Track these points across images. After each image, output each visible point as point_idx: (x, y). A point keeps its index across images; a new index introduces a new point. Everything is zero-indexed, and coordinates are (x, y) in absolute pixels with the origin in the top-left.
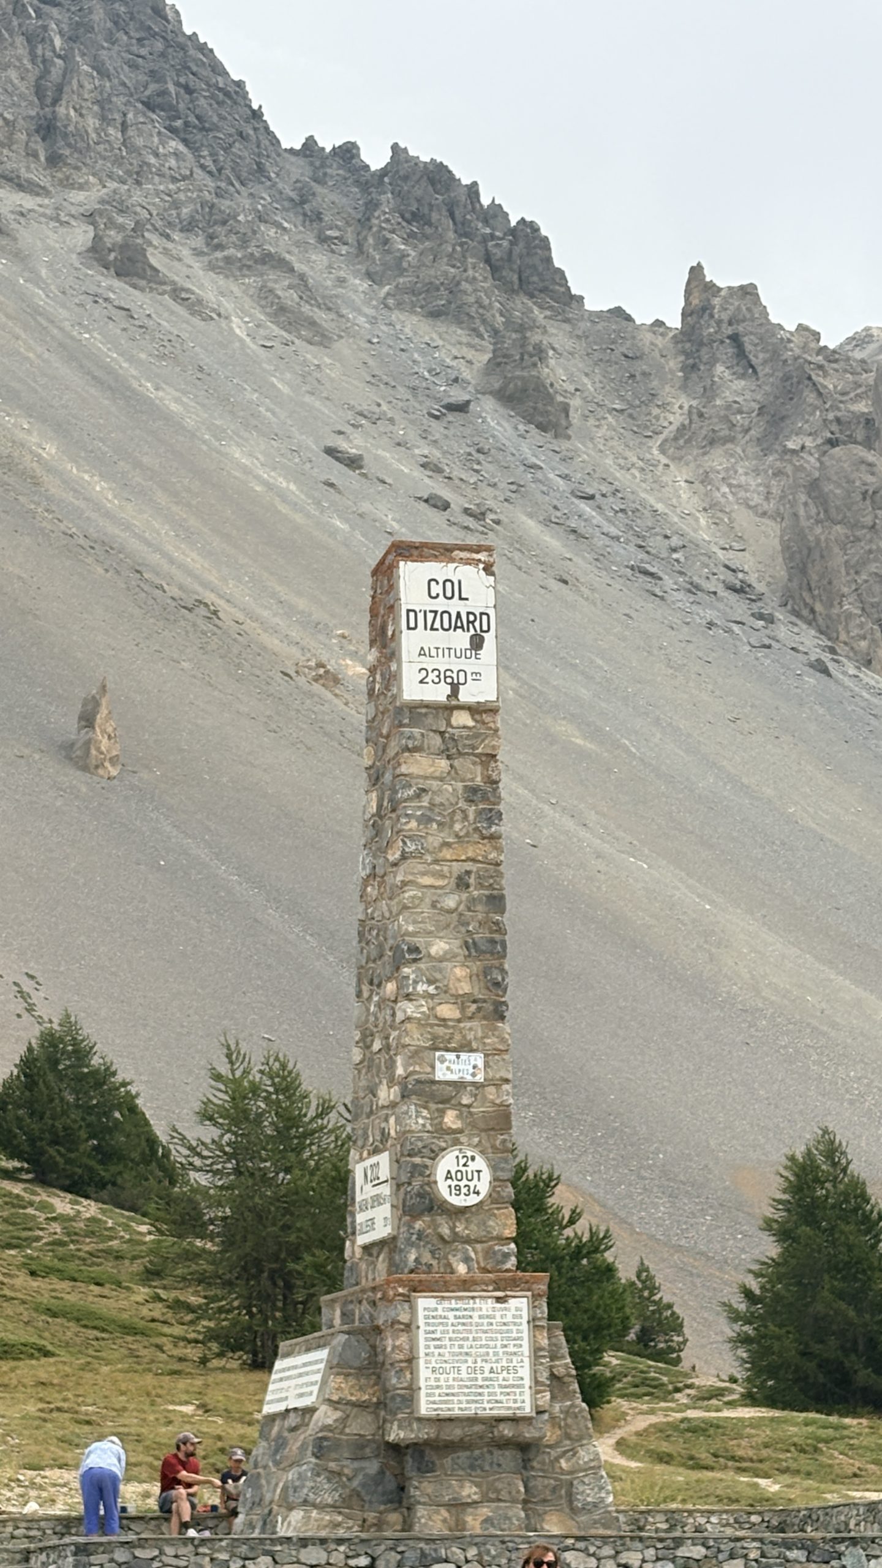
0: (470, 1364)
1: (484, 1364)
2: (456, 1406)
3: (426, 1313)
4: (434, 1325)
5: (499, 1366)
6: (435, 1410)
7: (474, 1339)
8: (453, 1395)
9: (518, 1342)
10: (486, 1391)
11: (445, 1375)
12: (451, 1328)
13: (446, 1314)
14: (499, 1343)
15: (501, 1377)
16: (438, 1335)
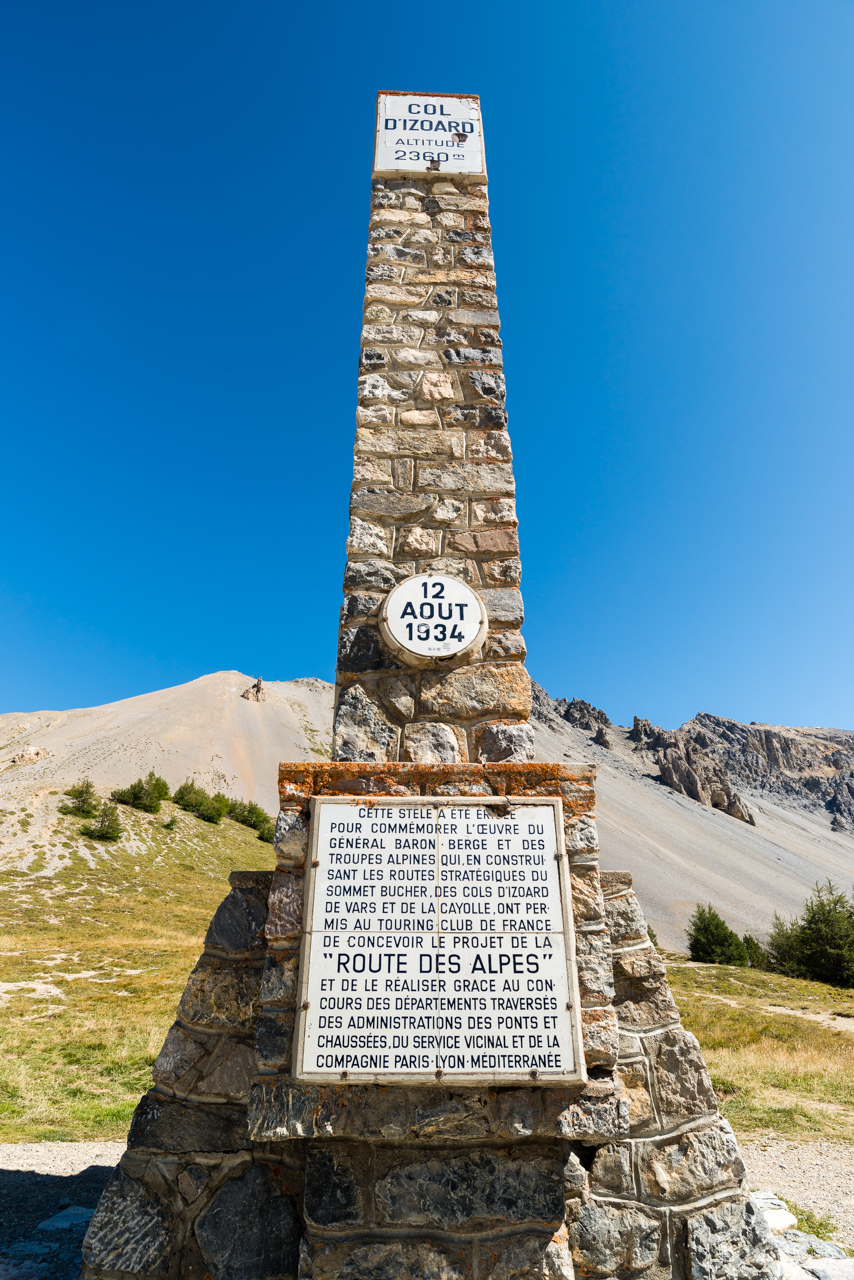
0: (427, 948)
1: (459, 949)
2: (392, 1053)
3: (336, 834)
4: (350, 859)
5: (495, 953)
6: (339, 1061)
7: (441, 892)
8: (384, 1023)
9: (538, 900)
10: (465, 1014)
11: (367, 975)
12: (386, 868)
13: (378, 836)
14: (494, 901)
15: (499, 979)
16: (358, 882)
